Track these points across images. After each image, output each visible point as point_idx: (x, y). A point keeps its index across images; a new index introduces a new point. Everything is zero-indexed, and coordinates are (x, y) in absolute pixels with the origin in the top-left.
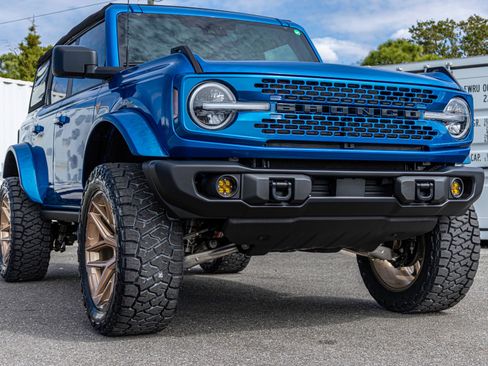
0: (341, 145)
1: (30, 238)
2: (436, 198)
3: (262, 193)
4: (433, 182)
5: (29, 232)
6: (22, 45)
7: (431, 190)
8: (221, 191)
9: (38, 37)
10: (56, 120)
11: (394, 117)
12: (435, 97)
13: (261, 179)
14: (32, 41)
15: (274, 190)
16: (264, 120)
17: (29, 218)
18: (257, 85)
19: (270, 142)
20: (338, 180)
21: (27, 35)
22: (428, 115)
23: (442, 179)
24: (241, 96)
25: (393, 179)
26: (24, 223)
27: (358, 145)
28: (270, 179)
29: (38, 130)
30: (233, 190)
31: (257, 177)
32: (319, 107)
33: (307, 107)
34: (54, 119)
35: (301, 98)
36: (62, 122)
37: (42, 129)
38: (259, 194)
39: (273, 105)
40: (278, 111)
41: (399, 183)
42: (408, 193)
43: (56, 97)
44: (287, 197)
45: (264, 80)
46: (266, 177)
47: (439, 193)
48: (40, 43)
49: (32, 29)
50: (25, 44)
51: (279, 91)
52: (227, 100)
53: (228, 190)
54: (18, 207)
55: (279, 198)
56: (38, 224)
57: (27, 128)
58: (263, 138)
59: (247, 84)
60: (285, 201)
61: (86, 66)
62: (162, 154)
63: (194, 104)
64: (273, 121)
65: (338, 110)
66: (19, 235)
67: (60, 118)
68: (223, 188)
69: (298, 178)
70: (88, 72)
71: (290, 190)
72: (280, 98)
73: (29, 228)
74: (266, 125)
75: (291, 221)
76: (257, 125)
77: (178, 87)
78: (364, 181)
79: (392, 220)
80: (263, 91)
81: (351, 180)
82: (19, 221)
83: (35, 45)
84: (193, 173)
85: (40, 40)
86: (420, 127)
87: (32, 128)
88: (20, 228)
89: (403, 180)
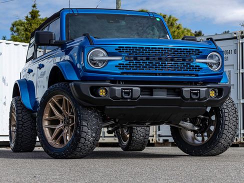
0: (156, 74)
1: (26, 128)
2: (201, 97)
3: (118, 94)
4: (199, 90)
5: (26, 125)
6: (27, 17)
7: (199, 94)
8: (101, 94)
9: (38, 12)
10: (38, 66)
11: (181, 62)
12: (201, 52)
13: (118, 89)
14: (34, 15)
15: (123, 93)
16: (119, 64)
17: (25, 117)
18: (116, 49)
19: (122, 73)
20: (154, 90)
21: (31, 11)
22: (197, 60)
23: (205, 89)
24: (109, 54)
25: (180, 89)
26: (23, 120)
27: (163, 74)
28: (122, 89)
29: (30, 71)
30: (106, 94)
31: (116, 88)
32: (145, 58)
33: (139, 58)
34: (37, 65)
35: (136, 54)
36: (41, 67)
37: (32, 71)
38: (117, 95)
39: (124, 58)
40: (126, 60)
41: (182, 91)
42: (186, 95)
43: (39, 54)
44: (129, 96)
45: (119, 47)
46: (120, 88)
47: (203, 95)
48: (39, 16)
49: (34, 6)
50: (29, 16)
51: (126, 52)
52: (104, 56)
53: (104, 94)
54: (20, 111)
55: (126, 97)
56: (30, 120)
57: (25, 71)
58: (119, 71)
59: (112, 49)
60: (129, 98)
61: (50, 41)
62: (78, 79)
63: (90, 58)
64: (123, 64)
65: (153, 59)
66: (20, 126)
67: (40, 65)
68: (102, 93)
69: (134, 88)
70: (51, 43)
71: (130, 93)
72: (126, 55)
73: (25, 122)
74: (120, 66)
75: (133, 107)
76: (116, 66)
77: (83, 51)
78: (166, 90)
79: (182, 108)
80: (119, 52)
81: (160, 89)
82: (20, 119)
83: (36, 17)
84: (89, 86)
85: (39, 13)
86: (193, 66)
87: (27, 71)
88: (21, 123)
89: (184, 89)
